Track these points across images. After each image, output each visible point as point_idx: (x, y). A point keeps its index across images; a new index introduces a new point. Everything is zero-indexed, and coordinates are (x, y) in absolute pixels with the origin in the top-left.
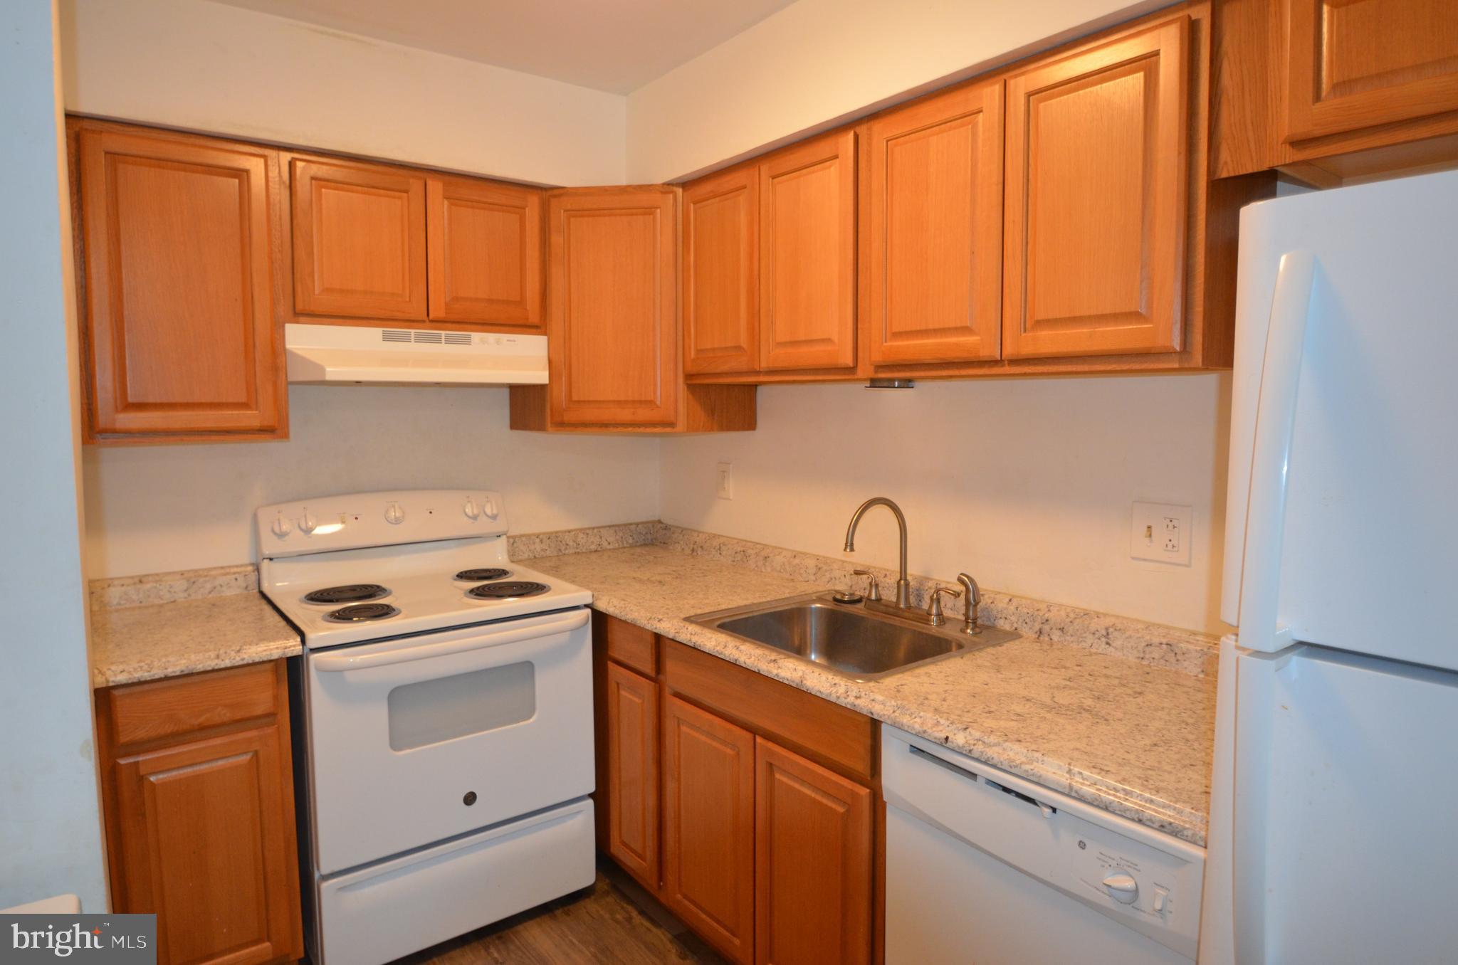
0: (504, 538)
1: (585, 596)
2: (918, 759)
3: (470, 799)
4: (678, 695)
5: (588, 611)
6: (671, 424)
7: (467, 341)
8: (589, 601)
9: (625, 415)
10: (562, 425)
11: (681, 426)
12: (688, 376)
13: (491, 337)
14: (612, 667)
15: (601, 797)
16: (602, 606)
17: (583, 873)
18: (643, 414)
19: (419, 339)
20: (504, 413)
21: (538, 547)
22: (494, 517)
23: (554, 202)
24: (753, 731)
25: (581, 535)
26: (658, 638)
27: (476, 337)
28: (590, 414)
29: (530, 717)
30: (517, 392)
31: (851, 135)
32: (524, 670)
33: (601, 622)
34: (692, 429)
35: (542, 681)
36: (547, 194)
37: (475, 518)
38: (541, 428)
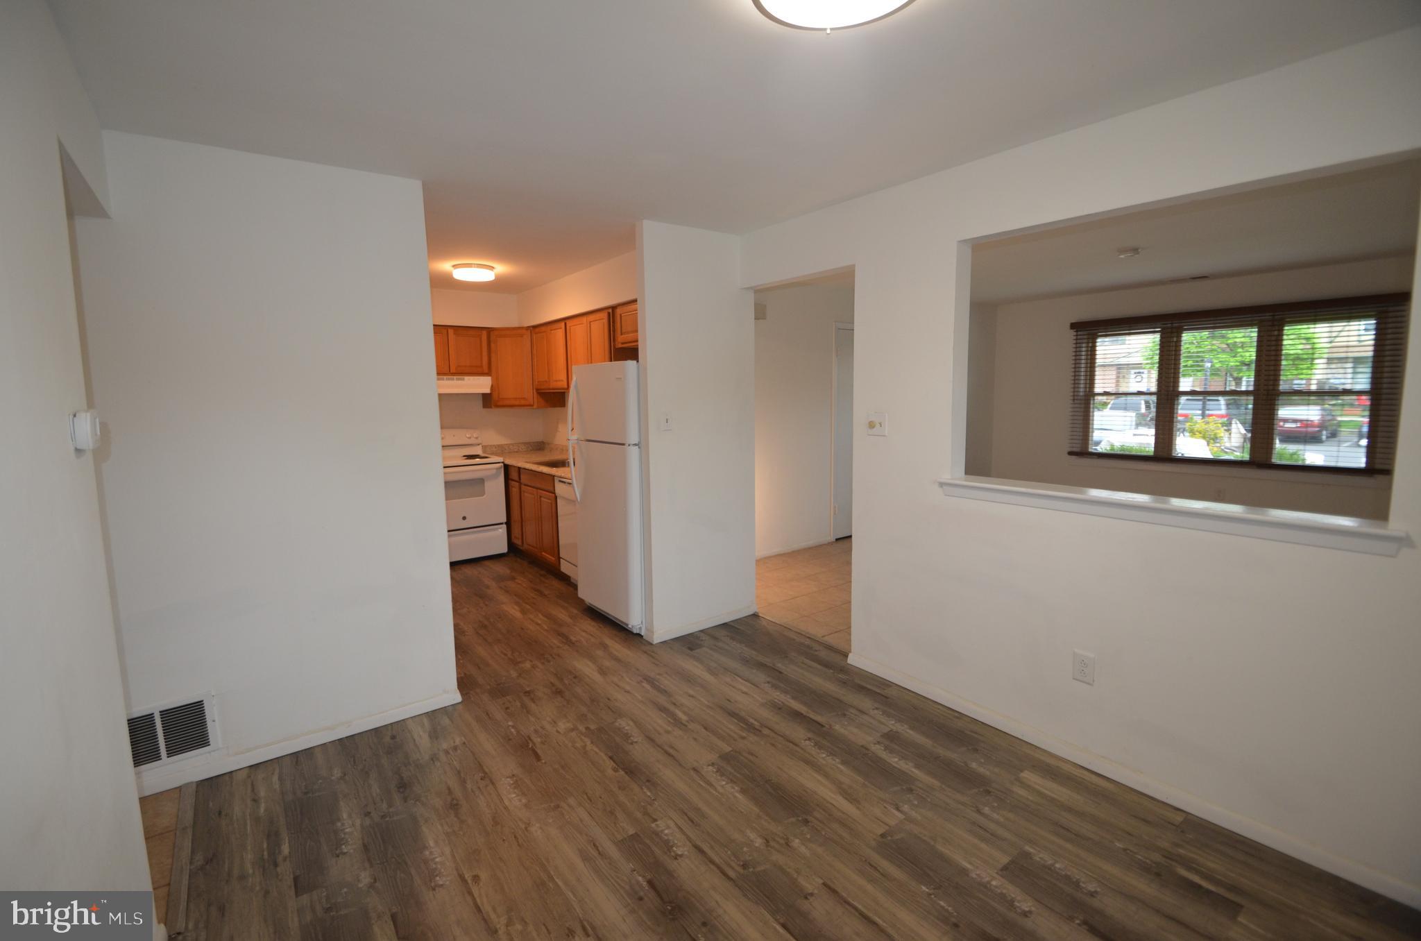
0: (480, 446)
1: (501, 459)
2: (561, 483)
3: (464, 518)
4: (525, 485)
5: (502, 464)
6: (532, 406)
7: (463, 379)
8: (502, 461)
9: (517, 403)
10: (497, 406)
11: (535, 407)
12: (537, 390)
13: (471, 378)
14: (510, 481)
15: (508, 524)
16: (508, 462)
17: (503, 548)
18: (523, 402)
19: (447, 379)
20: (480, 403)
21: (494, 449)
22: (477, 438)
23: (492, 333)
24: (537, 488)
25: (511, 446)
26: (519, 468)
27: (466, 378)
28: (508, 402)
29: (483, 495)
30: (484, 395)
31: (563, 324)
32: (481, 481)
33: (507, 468)
34: (538, 408)
35: (487, 485)
36: (489, 330)
37: (470, 438)
38: (491, 407)
